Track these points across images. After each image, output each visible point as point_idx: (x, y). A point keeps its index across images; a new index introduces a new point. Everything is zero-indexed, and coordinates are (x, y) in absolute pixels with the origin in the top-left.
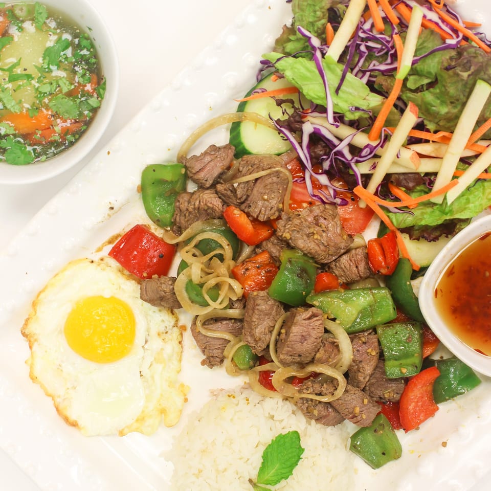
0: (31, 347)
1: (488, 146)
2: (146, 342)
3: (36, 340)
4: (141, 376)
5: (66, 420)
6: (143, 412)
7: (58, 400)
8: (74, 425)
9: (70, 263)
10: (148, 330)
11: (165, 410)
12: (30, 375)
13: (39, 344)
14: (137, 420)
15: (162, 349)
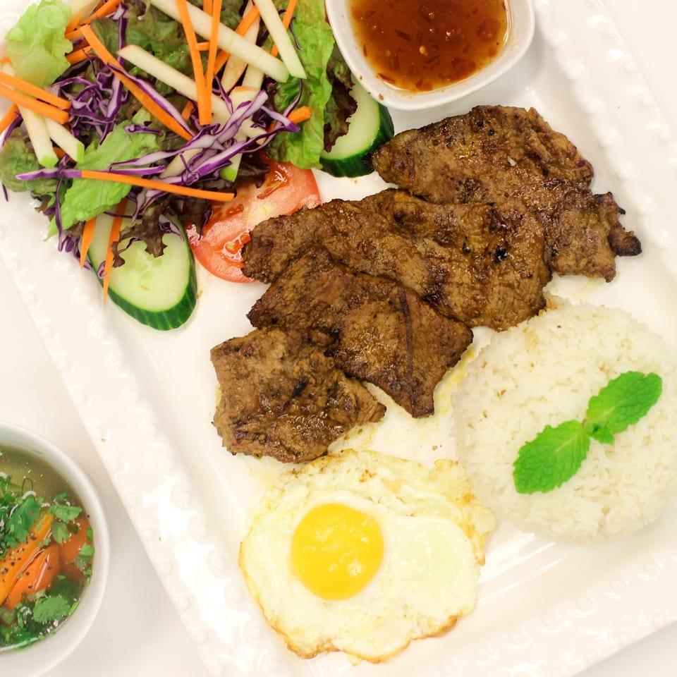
0: (337, 650)
1: (254, 4)
2: (370, 499)
3: (329, 641)
4: (412, 515)
5: (445, 630)
6: (460, 525)
7: (418, 634)
8: (454, 621)
9: (240, 565)
10: (354, 492)
11: (466, 496)
12: (374, 663)
13: (335, 638)
14: (470, 536)
15: (383, 480)
